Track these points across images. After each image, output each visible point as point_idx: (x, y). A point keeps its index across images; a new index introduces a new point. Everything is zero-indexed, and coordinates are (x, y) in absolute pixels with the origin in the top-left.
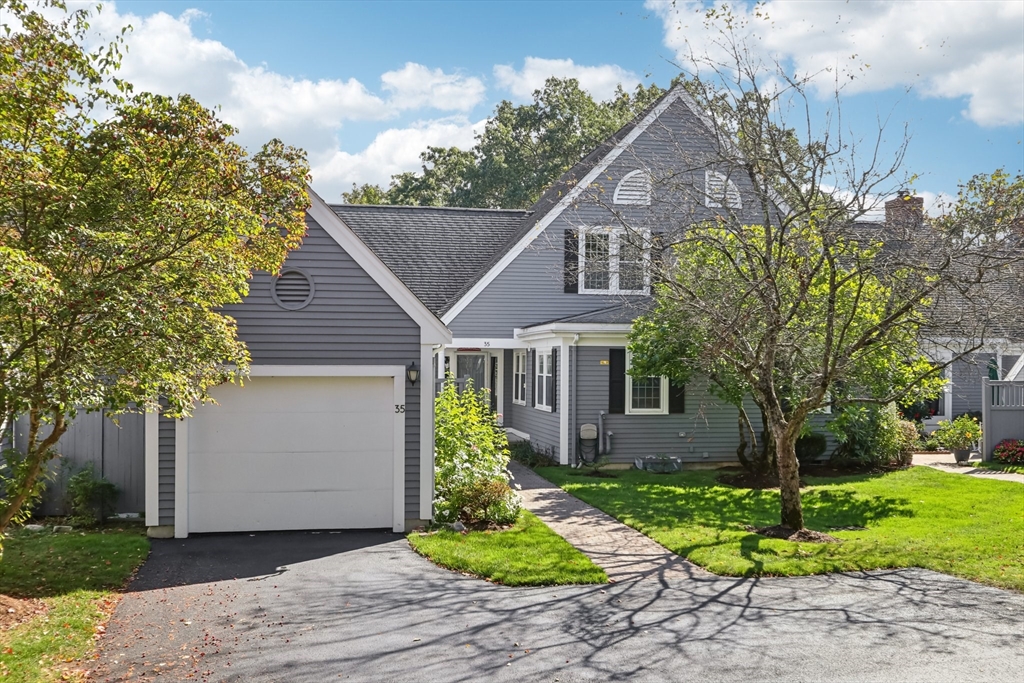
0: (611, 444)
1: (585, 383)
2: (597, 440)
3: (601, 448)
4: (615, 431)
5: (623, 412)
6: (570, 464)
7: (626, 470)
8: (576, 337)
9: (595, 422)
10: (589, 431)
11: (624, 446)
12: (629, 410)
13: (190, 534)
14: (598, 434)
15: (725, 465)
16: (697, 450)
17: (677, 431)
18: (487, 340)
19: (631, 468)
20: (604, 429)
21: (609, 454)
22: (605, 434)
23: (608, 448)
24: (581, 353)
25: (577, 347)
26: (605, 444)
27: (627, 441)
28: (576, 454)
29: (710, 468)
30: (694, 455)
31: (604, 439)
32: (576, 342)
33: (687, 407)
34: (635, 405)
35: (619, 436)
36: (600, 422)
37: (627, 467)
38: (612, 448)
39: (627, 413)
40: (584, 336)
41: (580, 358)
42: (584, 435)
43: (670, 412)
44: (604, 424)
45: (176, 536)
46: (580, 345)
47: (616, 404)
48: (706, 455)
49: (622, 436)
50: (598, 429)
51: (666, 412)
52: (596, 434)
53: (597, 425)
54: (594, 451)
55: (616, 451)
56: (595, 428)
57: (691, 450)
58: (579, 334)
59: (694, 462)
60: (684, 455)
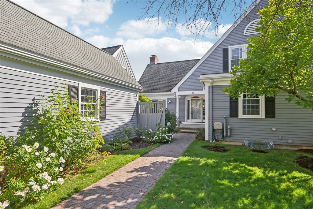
0: (231, 132)
1: (217, 103)
2: (223, 129)
3: (225, 134)
4: (232, 126)
5: (237, 116)
6: (209, 140)
7: (239, 146)
8: (211, 81)
9: (222, 121)
10: (218, 125)
11: (237, 134)
12: (241, 115)
14: (223, 127)
15: (304, 148)
16: (284, 138)
17: (270, 127)
18: (193, 92)
19: (243, 145)
20: (226, 125)
21: (230, 137)
22: (227, 127)
23: (229, 134)
24: (214, 89)
25: (212, 86)
26: (227, 132)
27: (239, 131)
28: (212, 136)
29: (293, 149)
30: (282, 141)
31: (227, 129)
32: (212, 83)
33: (276, 115)
34: (244, 113)
35: (234, 128)
36: (224, 121)
37: (241, 144)
38: (231, 134)
39: (240, 117)
40: (215, 80)
41: (214, 91)
42: (215, 127)
43: (266, 117)
44: (226, 122)
46: (214, 85)
47: (234, 112)
48: (290, 141)
49: (237, 131)
50: (223, 125)
51: (263, 117)
52: (222, 127)
53: (222, 122)
54: (221, 135)
55: (233, 136)
56: (221, 124)
57: (280, 138)
58: (212, 79)
59: (282, 145)
60: (275, 141)
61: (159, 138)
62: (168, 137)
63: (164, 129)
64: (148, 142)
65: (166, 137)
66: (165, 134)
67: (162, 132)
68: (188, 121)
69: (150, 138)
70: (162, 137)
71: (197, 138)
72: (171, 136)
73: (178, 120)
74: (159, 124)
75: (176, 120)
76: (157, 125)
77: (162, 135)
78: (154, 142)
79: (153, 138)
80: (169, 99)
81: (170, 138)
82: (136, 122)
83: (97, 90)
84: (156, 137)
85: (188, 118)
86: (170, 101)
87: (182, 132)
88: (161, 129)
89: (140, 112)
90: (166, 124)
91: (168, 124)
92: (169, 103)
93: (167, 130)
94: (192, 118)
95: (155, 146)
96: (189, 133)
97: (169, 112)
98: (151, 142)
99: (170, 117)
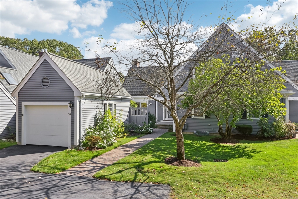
0: (187, 126)
3: (184, 128)
4: (188, 123)
5: (191, 118)
6: (175, 132)
11: (191, 127)
12: (193, 117)
13: (26, 144)
17: (208, 123)
23: (186, 128)
30: (213, 131)
31: (185, 125)
33: (211, 117)
37: (193, 133)
38: (187, 128)
45: (22, 145)
48: (217, 131)
49: (191, 126)
51: (205, 118)
57: (213, 129)
59: (213, 133)
60: (210, 131)
61: (145, 130)
62: (151, 130)
63: (148, 125)
64: (138, 133)
65: (149, 130)
66: (149, 128)
67: (147, 127)
68: (165, 119)
69: (139, 131)
70: (147, 130)
71: (168, 131)
72: (152, 129)
73: (157, 119)
74: (145, 122)
75: (155, 120)
76: (143, 122)
77: (147, 129)
78: (142, 133)
79: (141, 130)
80: (149, 101)
81: (152, 130)
82: (129, 121)
83: (113, 104)
84: (143, 130)
85: (165, 117)
86: (150, 103)
87: (160, 128)
88: (146, 125)
89: (131, 114)
90: (149, 122)
91: (151, 122)
92: (149, 104)
93: (150, 126)
94: (168, 117)
95: (143, 135)
96: (165, 128)
97: (151, 114)
98: (140, 133)
99: (151, 117)
